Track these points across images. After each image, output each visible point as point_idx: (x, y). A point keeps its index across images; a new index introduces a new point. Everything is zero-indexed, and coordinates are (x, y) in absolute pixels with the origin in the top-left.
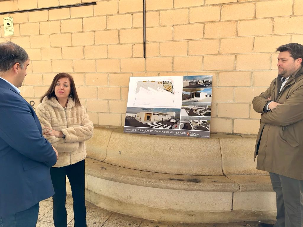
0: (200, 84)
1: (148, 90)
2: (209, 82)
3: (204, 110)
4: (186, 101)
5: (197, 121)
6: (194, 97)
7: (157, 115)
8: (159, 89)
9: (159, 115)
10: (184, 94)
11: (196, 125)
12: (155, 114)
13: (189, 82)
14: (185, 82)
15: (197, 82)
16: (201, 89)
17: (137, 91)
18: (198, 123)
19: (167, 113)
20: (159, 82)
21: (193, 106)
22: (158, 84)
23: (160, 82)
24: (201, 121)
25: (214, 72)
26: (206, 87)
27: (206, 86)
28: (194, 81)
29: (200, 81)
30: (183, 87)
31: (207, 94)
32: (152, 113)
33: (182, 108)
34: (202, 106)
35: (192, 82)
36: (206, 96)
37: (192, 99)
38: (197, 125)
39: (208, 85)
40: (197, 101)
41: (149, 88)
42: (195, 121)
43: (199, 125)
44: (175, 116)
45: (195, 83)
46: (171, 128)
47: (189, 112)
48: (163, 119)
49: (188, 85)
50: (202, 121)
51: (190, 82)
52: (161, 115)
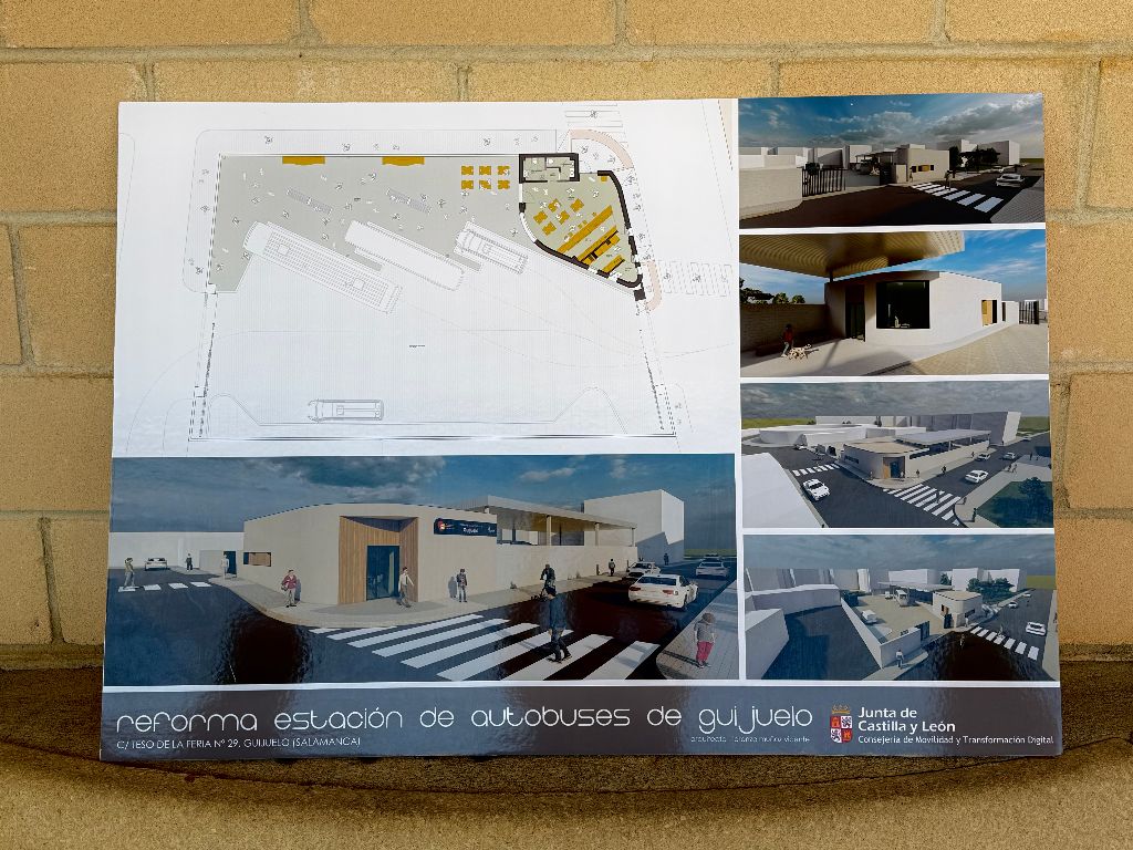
0: (923, 183)
1: (348, 250)
2: (1014, 160)
3: (979, 462)
4: (788, 370)
5: (919, 579)
6: (871, 323)
7: (484, 529)
8: (475, 244)
9: (507, 534)
10: (759, 295)
11: (911, 619)
12: (456, 528)
13: (802, 161)
14: (759, 160)
15: (883, 166)
16: (933, 241)
17: (227, 267)
18: (927, 598)
19: (596, 508)
20: (467, 170)
21: (866, 424)
22: (467, 185)
23: (485, 170)
24: (961, 577)
25: (1053, 62)
26: (985, 218)
27: (985, 207)
28: (858, 152)
29: (918, 153)
30: (744, 223)
31: (994, 291)
32: (426, 515)
33: (746, 450)
34: (955, 421)
35: (836, 165)
36: (994, 311)
37: (848, 348)
38: (924, 627)
39: (1007, 194)
40: (904, 367)
41: (358, 233)
42: (895, 577)
43: (948, 621)
44: (675, 533)
45: (864, 169)
46: (648, 669)
47: (823, 491)
48: (549, 573)
49: (791, 195)
50: (973, 573)
51: (811, 168)
52: (521, 535)
